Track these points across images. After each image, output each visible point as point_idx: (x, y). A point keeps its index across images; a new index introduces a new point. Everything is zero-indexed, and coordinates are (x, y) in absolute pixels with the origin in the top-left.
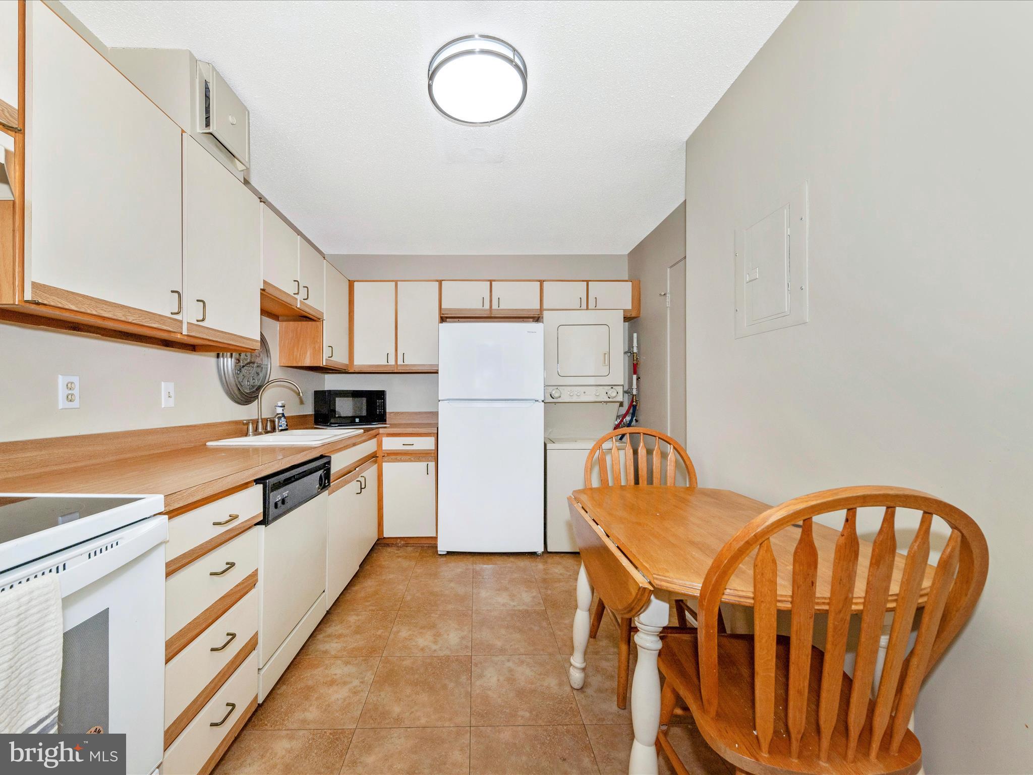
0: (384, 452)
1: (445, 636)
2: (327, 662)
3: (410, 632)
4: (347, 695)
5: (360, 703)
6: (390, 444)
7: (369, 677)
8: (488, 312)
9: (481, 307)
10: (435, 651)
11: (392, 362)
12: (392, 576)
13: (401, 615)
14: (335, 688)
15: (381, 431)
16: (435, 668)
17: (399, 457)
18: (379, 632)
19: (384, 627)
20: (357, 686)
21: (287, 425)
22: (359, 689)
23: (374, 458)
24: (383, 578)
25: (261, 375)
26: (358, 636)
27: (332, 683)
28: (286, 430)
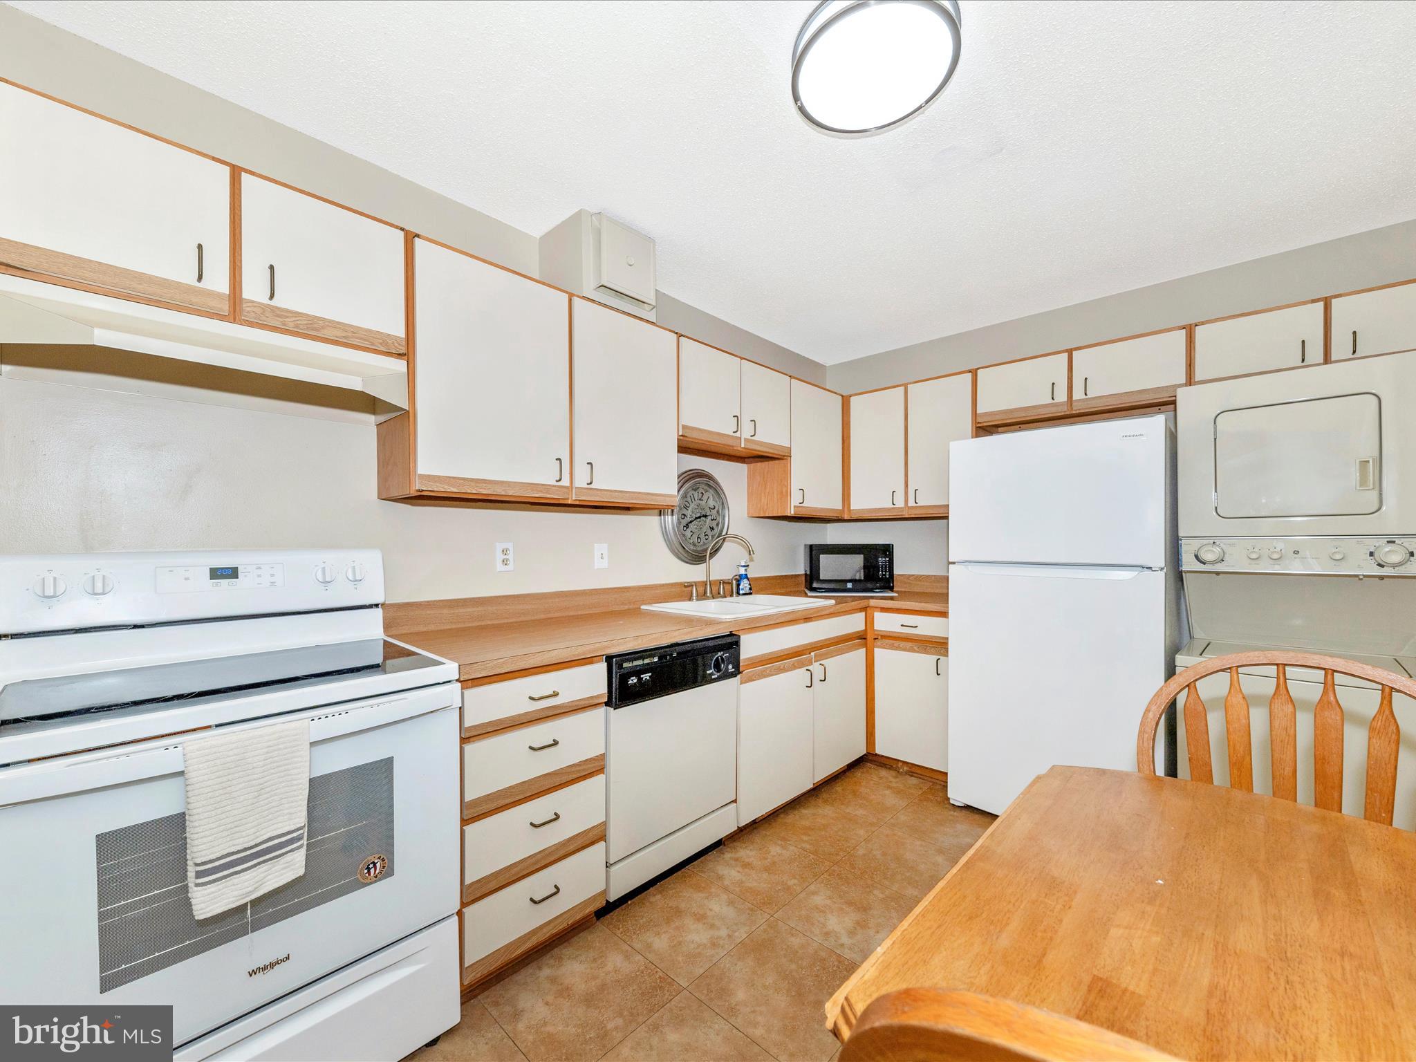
0: (876, 633)
1: (871, 932)
2: (713, 890)
3: (828, 902)
4: (705, 941)
5: (710, 960)
6: (885, 622)
7: (741, 934)
8: (1065, 408)
9: (1050, 401)
10: (842, 945)
11: (900, 503)
12: (860, 812)
13: (834, 871)
14: (700, 926)
15: (872, 603)
16: (824, 969)
17: (897, 643)
18: (791, 882)
19: (802, 878)
20: (721, 938)
21: (750, 589)
22: (721, 942)
23: (863, 639)
24: (848, 811)
25: (716, 531)
26: (765, 875)
27: (700, 918)
28: (750, 594)
